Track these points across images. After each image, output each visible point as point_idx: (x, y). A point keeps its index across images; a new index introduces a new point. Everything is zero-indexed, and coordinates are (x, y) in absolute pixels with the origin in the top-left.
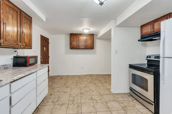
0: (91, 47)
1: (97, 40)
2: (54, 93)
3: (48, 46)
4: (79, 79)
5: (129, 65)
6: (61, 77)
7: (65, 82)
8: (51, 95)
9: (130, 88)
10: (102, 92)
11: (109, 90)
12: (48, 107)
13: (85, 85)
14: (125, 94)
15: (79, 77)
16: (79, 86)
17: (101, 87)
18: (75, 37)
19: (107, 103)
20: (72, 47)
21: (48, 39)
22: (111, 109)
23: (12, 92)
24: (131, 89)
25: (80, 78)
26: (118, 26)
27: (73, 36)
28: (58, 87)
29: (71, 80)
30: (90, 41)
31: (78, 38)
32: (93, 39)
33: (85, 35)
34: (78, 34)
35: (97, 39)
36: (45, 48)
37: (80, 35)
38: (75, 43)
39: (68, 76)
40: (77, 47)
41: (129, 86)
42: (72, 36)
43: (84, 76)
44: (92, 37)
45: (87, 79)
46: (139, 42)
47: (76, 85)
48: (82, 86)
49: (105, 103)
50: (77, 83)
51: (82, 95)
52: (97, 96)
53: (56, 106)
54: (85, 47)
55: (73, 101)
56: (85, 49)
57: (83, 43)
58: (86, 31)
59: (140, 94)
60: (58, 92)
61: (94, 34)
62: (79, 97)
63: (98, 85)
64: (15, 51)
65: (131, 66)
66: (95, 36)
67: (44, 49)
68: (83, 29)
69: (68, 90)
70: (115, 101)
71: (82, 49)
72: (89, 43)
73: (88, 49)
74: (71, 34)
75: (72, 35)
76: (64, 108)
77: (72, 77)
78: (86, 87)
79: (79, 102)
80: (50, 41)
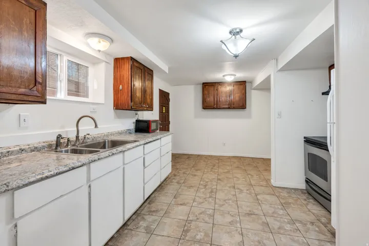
0: (240, 105)
1: (253, 91)
2: (178, 174)
3: (168, 104)
4: (217, 161)
5: (305, 138)
6: (189, 156)
7: (194, 163)
8: (175, 175)
9: (306, 180)
10: (253, 182)
11: (268, 181)
12: (172, 186)
13: (226, 171)
14: (296, 190)
15: (219, 158)
16: (216, 171)
17: (255, 176)
18: (212, 88)
19: (256, 195)
20: (206, 106)
21: (168, 94)
22: (261, 201)
23: (145, 153)
24: (308, 181)
25: (219, 160)
26: (282, 70)
27: (209, 87)
28: (183, 168)
29: (204, 161)
30: (238, 93)
31: (217, 90)
32: (243, 91)
33: (230, 84)
34: (215, 83)
35: (254, 89)
36: (164, 108)
37: (220, 83)
38: (210, 99)
39: (199, 155)
40: (214, 105)
41: (305, 175)
42: (207, 87)
43: (228, 158)
44: (242, 87)
45: (232, 163)
46: (324, 96)
47: (212, 168)
48: (221, 170)
49: (253, 195)
50: (214, 166)
51: (219, 181)
52: (244, 186)
53: (182, 187)
54: (229, 105)
55: (205, 186)
56: (229, 108)
57: (226, 99)
58: (229, 79)
59: (322, 189)
60: (184, 173)
61: (245, 82)
62: (215, 183)
63: (249, 172)
64: (136, 114)
65: (308, 141)
66: (247, 85)
67: (163, 111)
68: (224, 76)
69: (199, 173)
70: (273, 195)
71: (224, 108)
72: (237, 99)
73: (234, 108)
74: (203, 83)
75: (205, 86)
76: (192, 190)
77: (205, 158)
78: (228, 172)
79: (214, 187)
80: (170, 97)
